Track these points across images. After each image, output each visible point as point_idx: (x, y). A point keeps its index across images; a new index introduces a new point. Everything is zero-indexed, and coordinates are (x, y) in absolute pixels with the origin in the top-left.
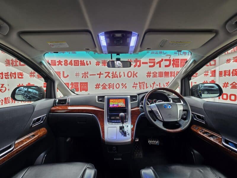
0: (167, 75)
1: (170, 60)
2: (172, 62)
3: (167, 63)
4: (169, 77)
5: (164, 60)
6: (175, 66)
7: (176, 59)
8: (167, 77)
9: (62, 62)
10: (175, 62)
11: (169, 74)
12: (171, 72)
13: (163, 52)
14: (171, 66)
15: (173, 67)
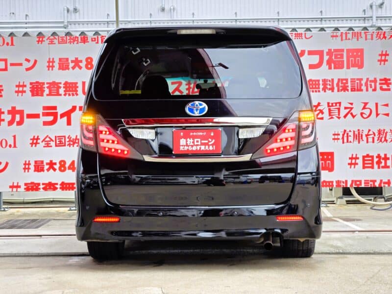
0: (316, 88)
1: (320, 53)
2: (326, 58)
3: (315, 59)
4: (319, 91)
5: (306, 53)
6: (333, 65)
7: (336, 50)
8: (316, 91)
9: (81, 61)
10: (333, 57)
11: (319, 84)
12: (324, 81)
13: (303, 35)
14: (325, 66)
15: (330, 68)
